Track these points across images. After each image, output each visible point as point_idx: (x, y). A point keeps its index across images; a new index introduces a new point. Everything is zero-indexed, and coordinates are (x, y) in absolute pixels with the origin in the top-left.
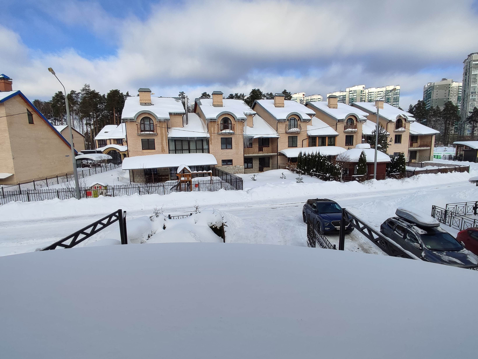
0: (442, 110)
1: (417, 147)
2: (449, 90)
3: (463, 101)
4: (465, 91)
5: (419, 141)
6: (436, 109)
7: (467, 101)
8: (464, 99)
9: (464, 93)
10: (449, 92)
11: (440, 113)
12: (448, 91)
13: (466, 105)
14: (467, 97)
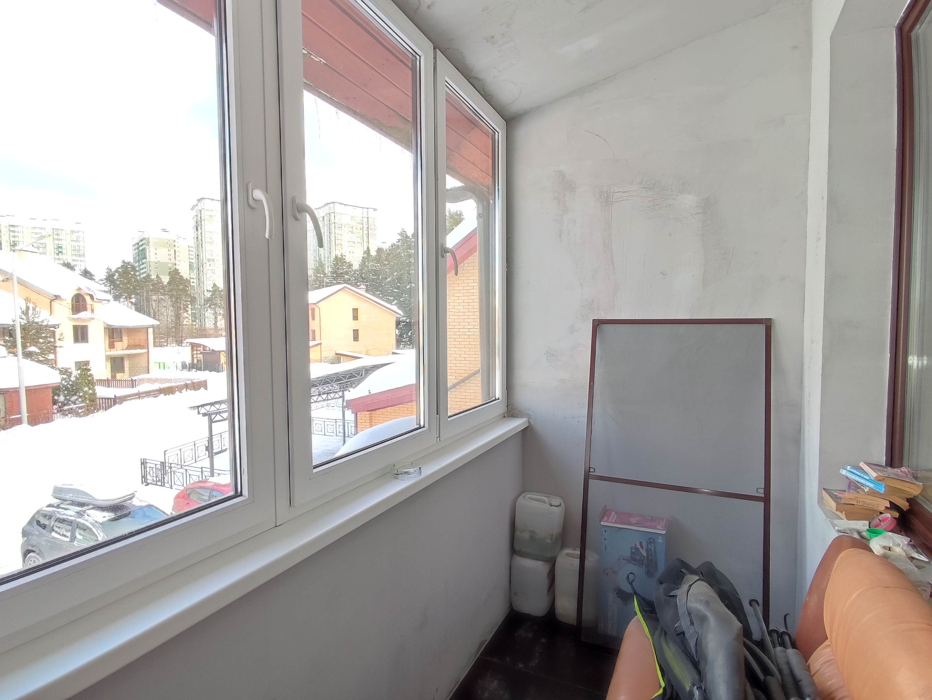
0: (165, 283)
1: (123, 350)
2: (175, 251)
3: (198, 271)
4: (198, 255)
5: (125, 339)
6: (156, 281)
7: (203, 272)
8: (198, 269)
9: (198, 259)
10: (175, 254)
11: (163, 287)
12: (172, 252)
13: (202, 279)
14: (203, 266)
